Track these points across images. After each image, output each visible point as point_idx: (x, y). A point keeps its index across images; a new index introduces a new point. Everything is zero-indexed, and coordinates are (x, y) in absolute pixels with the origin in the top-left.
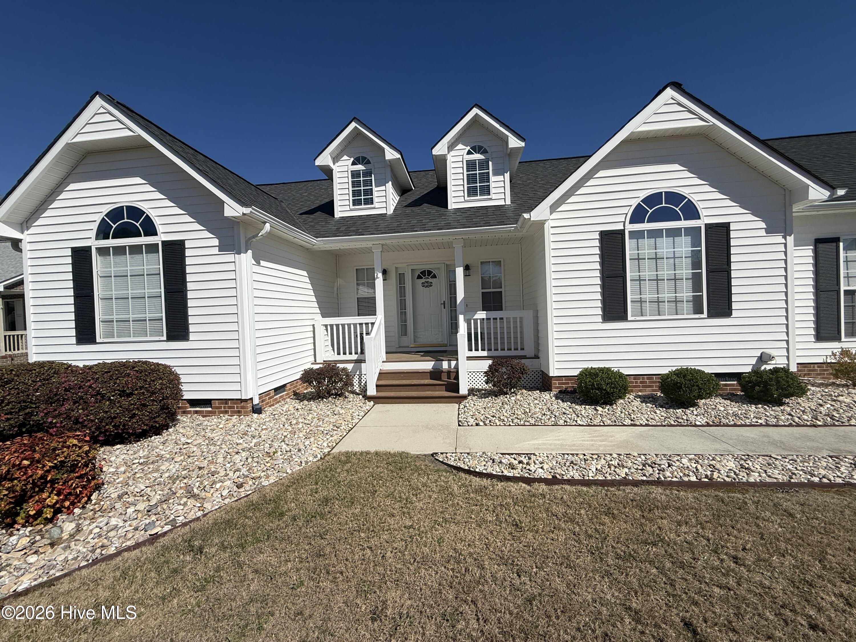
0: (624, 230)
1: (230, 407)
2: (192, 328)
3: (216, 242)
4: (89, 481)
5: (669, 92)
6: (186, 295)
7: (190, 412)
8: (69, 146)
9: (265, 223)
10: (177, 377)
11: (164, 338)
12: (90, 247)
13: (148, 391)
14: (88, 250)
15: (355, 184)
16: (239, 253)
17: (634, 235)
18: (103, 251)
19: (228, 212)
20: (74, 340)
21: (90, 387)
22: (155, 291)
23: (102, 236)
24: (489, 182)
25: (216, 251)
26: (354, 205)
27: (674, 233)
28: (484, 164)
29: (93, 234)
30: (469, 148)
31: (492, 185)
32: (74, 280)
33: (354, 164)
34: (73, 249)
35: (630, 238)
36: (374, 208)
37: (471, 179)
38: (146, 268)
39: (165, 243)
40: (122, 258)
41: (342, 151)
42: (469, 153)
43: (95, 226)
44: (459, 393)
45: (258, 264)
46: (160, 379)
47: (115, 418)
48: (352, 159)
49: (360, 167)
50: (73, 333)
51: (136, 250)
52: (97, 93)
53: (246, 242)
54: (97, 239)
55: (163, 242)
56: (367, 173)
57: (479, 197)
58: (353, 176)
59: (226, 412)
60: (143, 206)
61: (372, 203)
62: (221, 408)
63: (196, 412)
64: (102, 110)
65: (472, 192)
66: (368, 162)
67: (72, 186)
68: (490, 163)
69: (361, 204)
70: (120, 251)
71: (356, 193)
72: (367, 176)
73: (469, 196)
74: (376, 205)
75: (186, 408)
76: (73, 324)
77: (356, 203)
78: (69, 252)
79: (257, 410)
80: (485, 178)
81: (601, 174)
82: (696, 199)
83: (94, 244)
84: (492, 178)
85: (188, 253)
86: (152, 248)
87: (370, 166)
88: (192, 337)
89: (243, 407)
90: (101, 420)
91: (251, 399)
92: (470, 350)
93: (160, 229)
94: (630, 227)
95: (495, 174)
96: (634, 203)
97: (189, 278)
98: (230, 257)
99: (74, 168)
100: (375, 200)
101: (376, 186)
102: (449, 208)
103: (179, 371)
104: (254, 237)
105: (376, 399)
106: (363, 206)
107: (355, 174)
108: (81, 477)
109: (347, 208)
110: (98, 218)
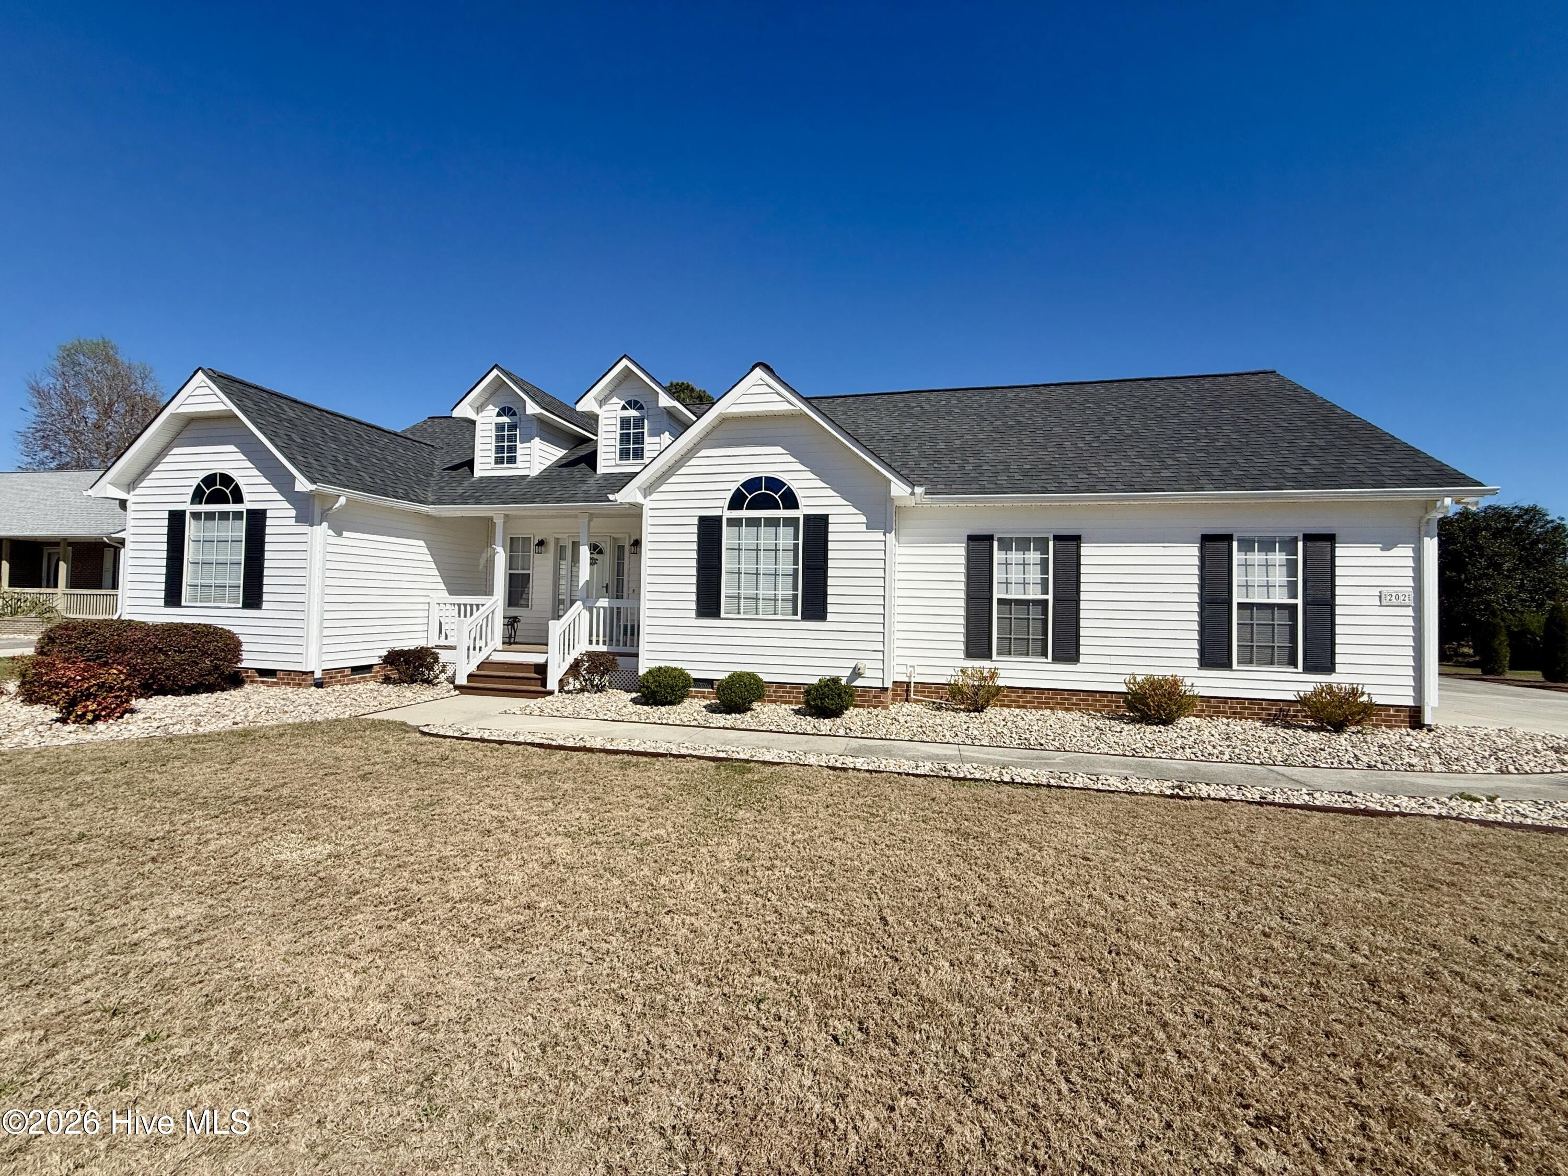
0: (721, 517)
1: (292, 679)
2: (265, 597)
3: (293, 513)
4: (122, 702)
5: (758, 372)
6: (263, 564)
7: (256, 682)
8: (173, 415)
9: (339, 496)
10: (240, 644)
11: (240, 605)
12: (184, 511)
13: (200, 650)
14: (183, 513)
15: (500, 439)
16: (312, 525)
17: (732, 522)
18: (196, 516)
19: (299, 487)
20: (162, 602)
21: (150, 641)
22: (235, 558)
23: (198, 499)
24: (643, 443)
25: (293, 521)
26: (496, 463)
27: (773, 523)
28: (639, 423)
29: (189, 498)
30: (623, 403)
31: (647, 447)
32: (168, 543)
33: (499, 415)
34: (170, 511)
35: (728, 525)
36: (517, 468)
37: (625, 439)
38: (229, 535)
39: (249, 512)
40: (211, 522)
41: (487, 399)
42: (624, 408)
43: (191, 491)
44: (545, 687)
45: (340, 534)
46: (217, 641)
47: (166, 669)
48: (497, 410)
49: (505, 419)
50: (162, 594)
51: (224, 516)
52: (200, 368)
53: (322, 514)
54: (192, 503)
55: (248, 510)
56: (513, 427)
57: (631, 461)
58: (497, 430)
59: (289, 684)
60: (233, 474)
61: (515, 462)
62: (283, 679)
63: (263, 682)
64: (203, 384)
65: (624, 454)
66: (514, 414)
67: (176, 451)
68: (646, 421)
69: (503, 463)
70: (210, 516)
71: (499, 449)
72: (511, 430)
73: (621, 459)
74: (519, 464)
75: (254, 677)
76: (163, 586)
77: (499, 461)
78: (166, 515)
79: (319, 684)
80: (639, 439)
81: (703, 453)
82: (796, 486)
83: (189, 508)
84: (647, 439)
85: (268, 522)
86: (238, 515)
87: (515, 419)
88: (265, 605)
89: (304, 680)
90: (155, 669)
91: (313, 672)
92: (591, 642)
93: (246, 497)
94: (729, 514)
95: (651, 435)
96: (734, 487)
97: (267, 547)
98: (305, 529)
99: (179, 433)
100: (519, 458)
101: (521, 442)
102: (598, 472)
103: (242, 638)
104: (328, 510)
105: (462, 689)
106: (505, 465)
107: (500, 427)
108: (116, 697)
109: (489, 467)
110: (195, 483)
